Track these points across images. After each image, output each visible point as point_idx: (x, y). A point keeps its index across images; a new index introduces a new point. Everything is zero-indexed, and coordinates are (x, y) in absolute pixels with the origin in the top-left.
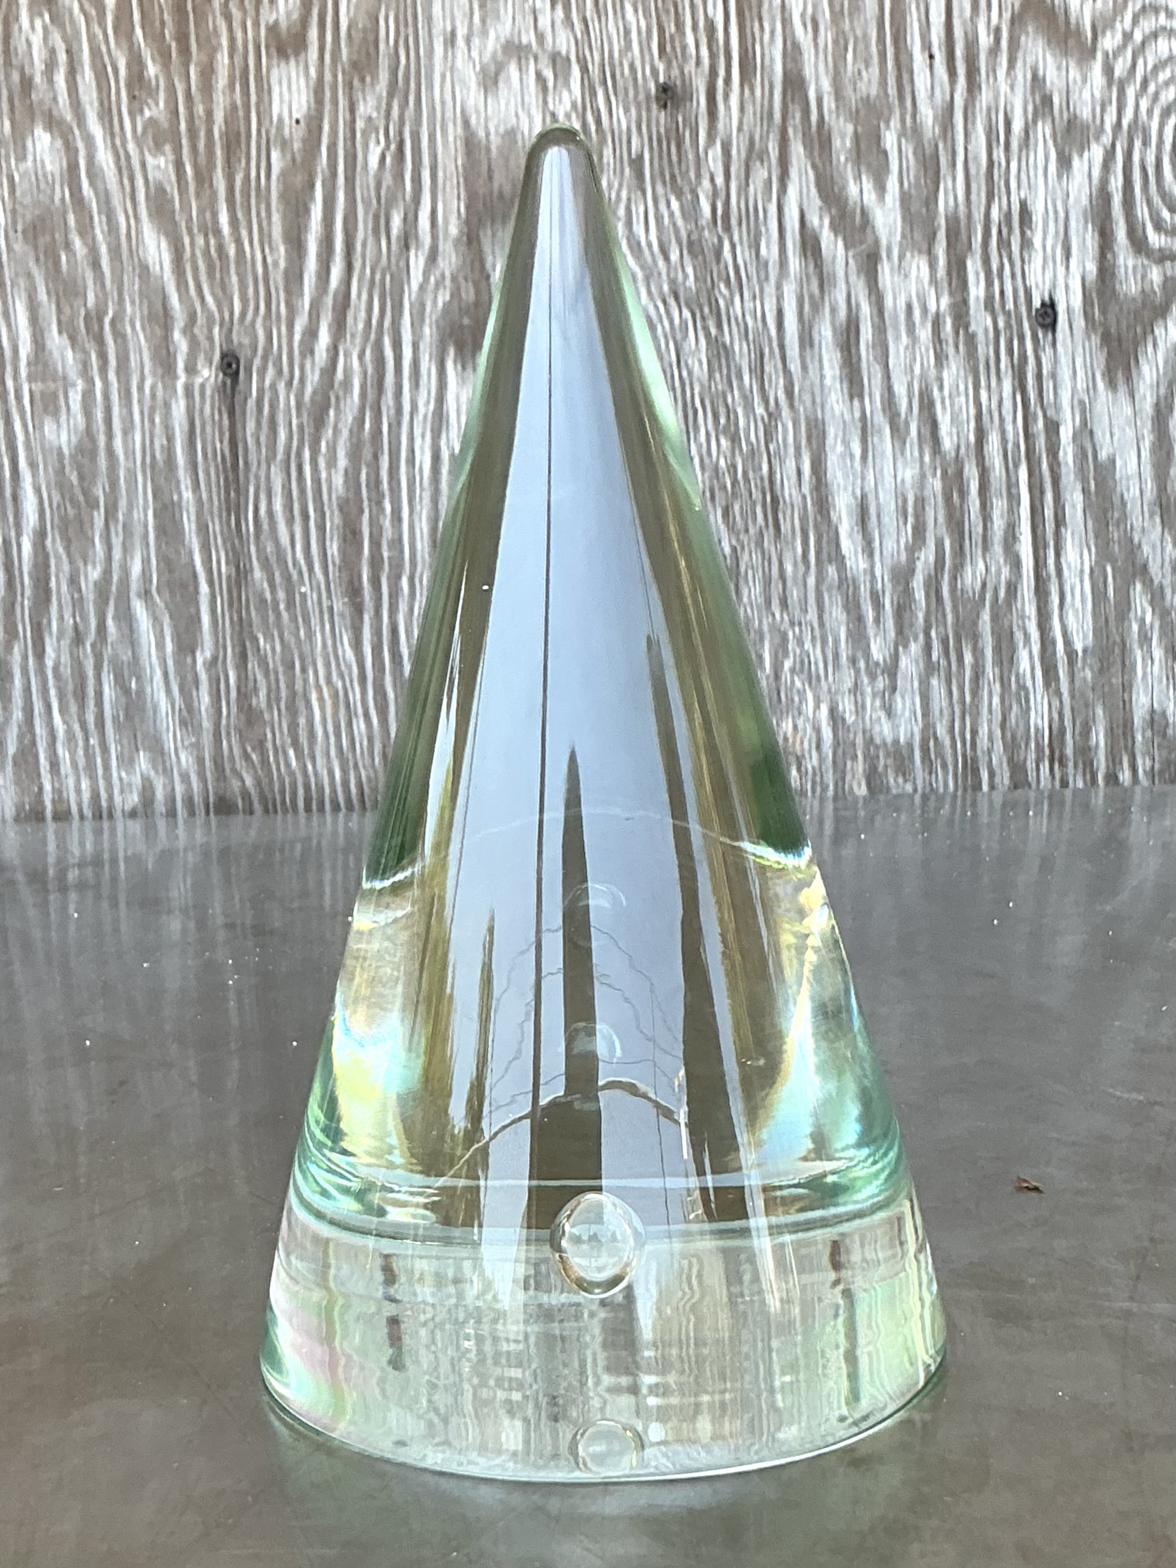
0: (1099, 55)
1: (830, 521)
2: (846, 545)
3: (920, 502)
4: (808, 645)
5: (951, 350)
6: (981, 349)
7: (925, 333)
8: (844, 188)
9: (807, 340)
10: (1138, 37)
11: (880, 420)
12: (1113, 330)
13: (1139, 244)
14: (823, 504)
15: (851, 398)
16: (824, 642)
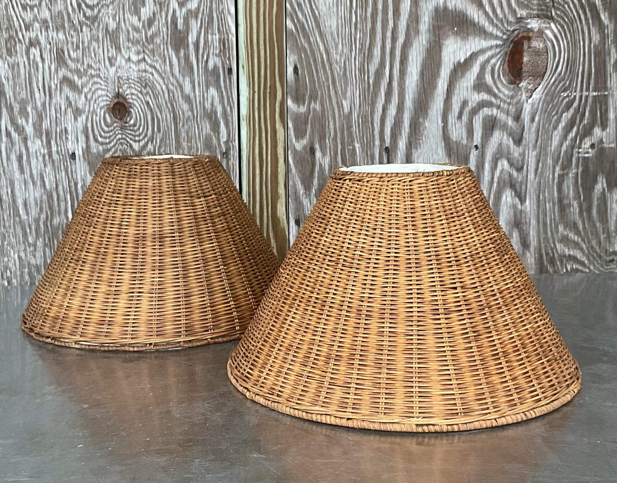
0: (83, 93)
1: (17, 206)
2: (21, 212)
3: (41, 202)
4: (11, 238)
5: (48, 163)
6: (56, 164)
7: (41, 159)
8: (17, 120)
9: (8, 159)
10: (93, 89)
11: (30, 181)
12: (91, 161)
13: (96, 140)
14: (14, 201)
15: (21, 174)
16: (16, 237)
